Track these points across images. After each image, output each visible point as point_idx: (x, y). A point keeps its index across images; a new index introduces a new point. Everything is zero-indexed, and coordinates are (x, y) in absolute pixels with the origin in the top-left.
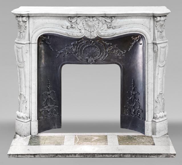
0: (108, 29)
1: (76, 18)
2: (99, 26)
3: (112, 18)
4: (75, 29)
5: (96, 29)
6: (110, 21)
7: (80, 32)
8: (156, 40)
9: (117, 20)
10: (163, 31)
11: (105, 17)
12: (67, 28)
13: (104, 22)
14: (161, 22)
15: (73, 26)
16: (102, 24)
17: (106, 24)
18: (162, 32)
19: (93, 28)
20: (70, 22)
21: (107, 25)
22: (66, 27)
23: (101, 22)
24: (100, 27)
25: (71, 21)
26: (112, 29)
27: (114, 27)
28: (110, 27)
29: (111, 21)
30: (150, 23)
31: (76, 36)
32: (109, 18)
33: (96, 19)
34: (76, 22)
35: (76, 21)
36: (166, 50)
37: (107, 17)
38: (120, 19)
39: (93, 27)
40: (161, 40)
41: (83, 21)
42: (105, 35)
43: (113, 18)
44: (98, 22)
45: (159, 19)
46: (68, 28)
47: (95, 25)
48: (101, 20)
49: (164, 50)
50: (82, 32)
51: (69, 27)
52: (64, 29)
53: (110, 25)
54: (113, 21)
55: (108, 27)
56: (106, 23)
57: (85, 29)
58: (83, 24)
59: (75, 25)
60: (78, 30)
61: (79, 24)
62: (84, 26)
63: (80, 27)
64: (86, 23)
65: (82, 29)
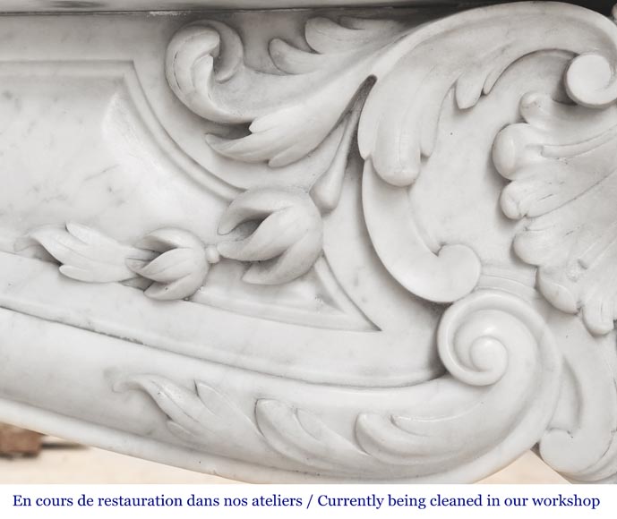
1: (336, 42)
4: (304, 291)
7: (439, 370)
12: (146, 284)
15: (264, 239)
20: (201, 148)
22: (119, 257)
25: (242, 128)
34: (337, 151)
41: (500, 108)
46: (164, 265)
50: (489, 352)
51: (182, 263)
52: (71, 301)
57: (550, 285)
58: (510, 188)
59: (326, 211)
60: (379, 330)
61: (416, 190)
62: (527, 229)
63: (437, 254)
64: (569, 160)
65: (473, 291)
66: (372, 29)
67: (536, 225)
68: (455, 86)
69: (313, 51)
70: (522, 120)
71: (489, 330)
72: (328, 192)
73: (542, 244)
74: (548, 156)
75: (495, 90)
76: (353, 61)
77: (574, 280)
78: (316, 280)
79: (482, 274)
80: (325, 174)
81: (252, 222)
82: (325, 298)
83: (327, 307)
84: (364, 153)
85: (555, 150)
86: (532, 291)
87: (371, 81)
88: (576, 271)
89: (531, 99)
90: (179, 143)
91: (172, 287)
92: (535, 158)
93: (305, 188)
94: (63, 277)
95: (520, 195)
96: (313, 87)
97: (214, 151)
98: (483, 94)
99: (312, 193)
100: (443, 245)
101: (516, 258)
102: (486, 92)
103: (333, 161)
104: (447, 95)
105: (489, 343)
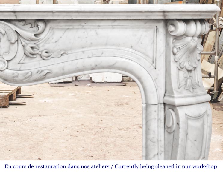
0: (27, 60)
3: (38, 26)
6: (32, 35)
8: (172, 93)
9: (53, 34)
10: (195, 68)
11: (17, 23)
13: (14, 38)
14: (189, 39)
16: (7, 44)
17: (20, 46)
18: (193, 72)
21: (24, 46)
23: (6, 36)
26: (38, 58)
27: (44, 54)
28: (33, 54)
29: (35, 35)
30: (154, 42)
32: (29, 26)
36: (205, 127)
37: (22, 23)
38: (62, 29)
40: (191, 94)
42: (17, 76)
43: (41, 25)
45: (181, 27)
48: (3, 32)
49: (197, 124)
53: (32, 48)
54: (42, 36)
56: (22, 39)
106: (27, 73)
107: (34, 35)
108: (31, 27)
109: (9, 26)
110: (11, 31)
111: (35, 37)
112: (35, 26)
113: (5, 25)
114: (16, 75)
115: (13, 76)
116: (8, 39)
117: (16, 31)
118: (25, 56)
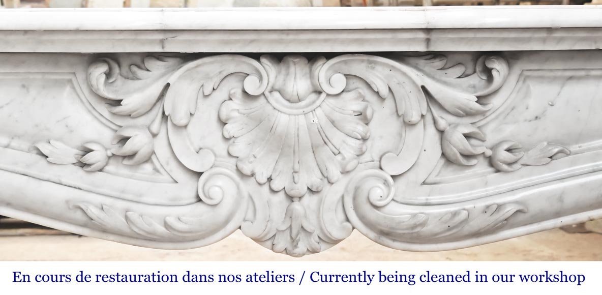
0: (449, 174)
1: (157, 67)
2: (364, 139)
3: (488, 72)
4: (148, 167)
5: (345, 172)
6: (468, 99)
7: (199, 200)
9: (527, 94)
11: (421, 62)
12: (83, 165)
13: (415, 107)
15: (128, 147)
16: (394, 125)
17: (431, 130)
19: (309, 157)
20: (104, 110)
21: (441, 132)
22: (72, 154)
23: (388, 103)
24: (374, 149)
25: (118, 103)
26: (481, 167)
27: (503, 155)
28: (468, 156)
29: (480, 99)
31: (161, 229)
32: (459, 71)
33: (339, 82)
34: (157, 112)
35: (162, 96)
37: (438, 63)
38: (555, 79)
39: (314, 149)
41: (221, 94)
42: (424, 223)
43: (499, 68)
44: (358, 106)
46: (89, 158)
47: (337, 138)
48: (384, 91)
50: (216, 193)
51: (96, 157)
52: (52, 172)
53: (467, 136)
55: (453, 152)
56: (437, 112)
57: (240, 165)
58: (226, 126)
59: (154, 135)
60: (177, 183)
61: (189, 127)
62: (234, 142)
63: (197, 153)
64: (248, 115)
65: (212, 167)
66: (171, 62)
67: (237, 141)
68: (203, 86)
69: (148, 70)
70: (230, 99)
71: (220, 183)
72: (154, 128)
73: (239, 148)
74: (241, 113)
75: (219, 87)
76: (163, 75)
77: (251, 163)
78: (152, 162)
79: (216, 160)
80: (153, 121)
81: (124, 140)
82: (156, 170)
83: (157, 174)
84: (167, 114)
85: (243, 111)
86: (235, 167)
87: (168, 85)
88: (252, 159)
89: (232, 92)
90: (95, 107)
91: (93, 167)
92: (236, 114)
93: (146, 126)
94: (49, 162)
95: (230, 129)
96: (147, 86)
97: (108, 110)
98: (214, 89)
99: (149, 128)
100: (200, 149)
101: (230, 155)
102: (215, 88)
103: (157, 116)
104: (200, 90)
105: (217, 189)
106: (455, 214)
107: (476, 99)
108: (464, 75)
109: (404, 74)
110: (409, 87)
111: (478, 106)
112: (475, 72)
113: (392, 68)
114: (421, 218)
115: (412, 222)
116: (397, 111)
117: (423, 87)
118: (443, 161)
